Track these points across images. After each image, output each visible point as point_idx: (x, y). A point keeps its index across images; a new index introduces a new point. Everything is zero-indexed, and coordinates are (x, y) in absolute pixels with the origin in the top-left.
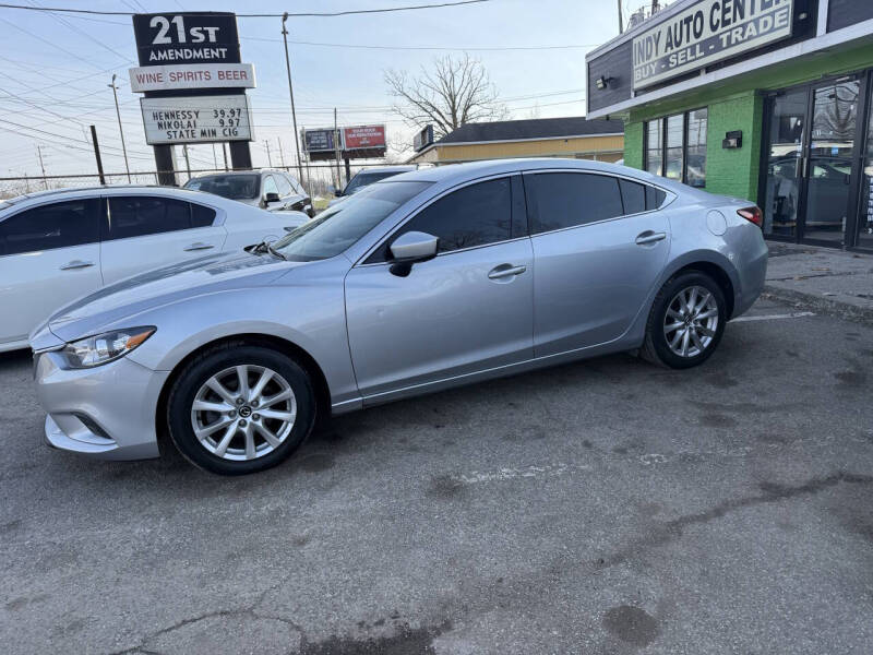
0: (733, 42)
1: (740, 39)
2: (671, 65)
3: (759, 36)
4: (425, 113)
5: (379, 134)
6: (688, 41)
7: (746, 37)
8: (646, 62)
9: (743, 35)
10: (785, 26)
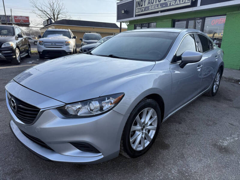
0: (172, 5)
1: (174, 4)
2: (150, 9)
3: (180, 4)
4: (44, 15)
5: (27, 19)
6: (156, 3)
7: (176, 4)
8: (140, 7)
9: (175, 3)
10: (189, 2)
